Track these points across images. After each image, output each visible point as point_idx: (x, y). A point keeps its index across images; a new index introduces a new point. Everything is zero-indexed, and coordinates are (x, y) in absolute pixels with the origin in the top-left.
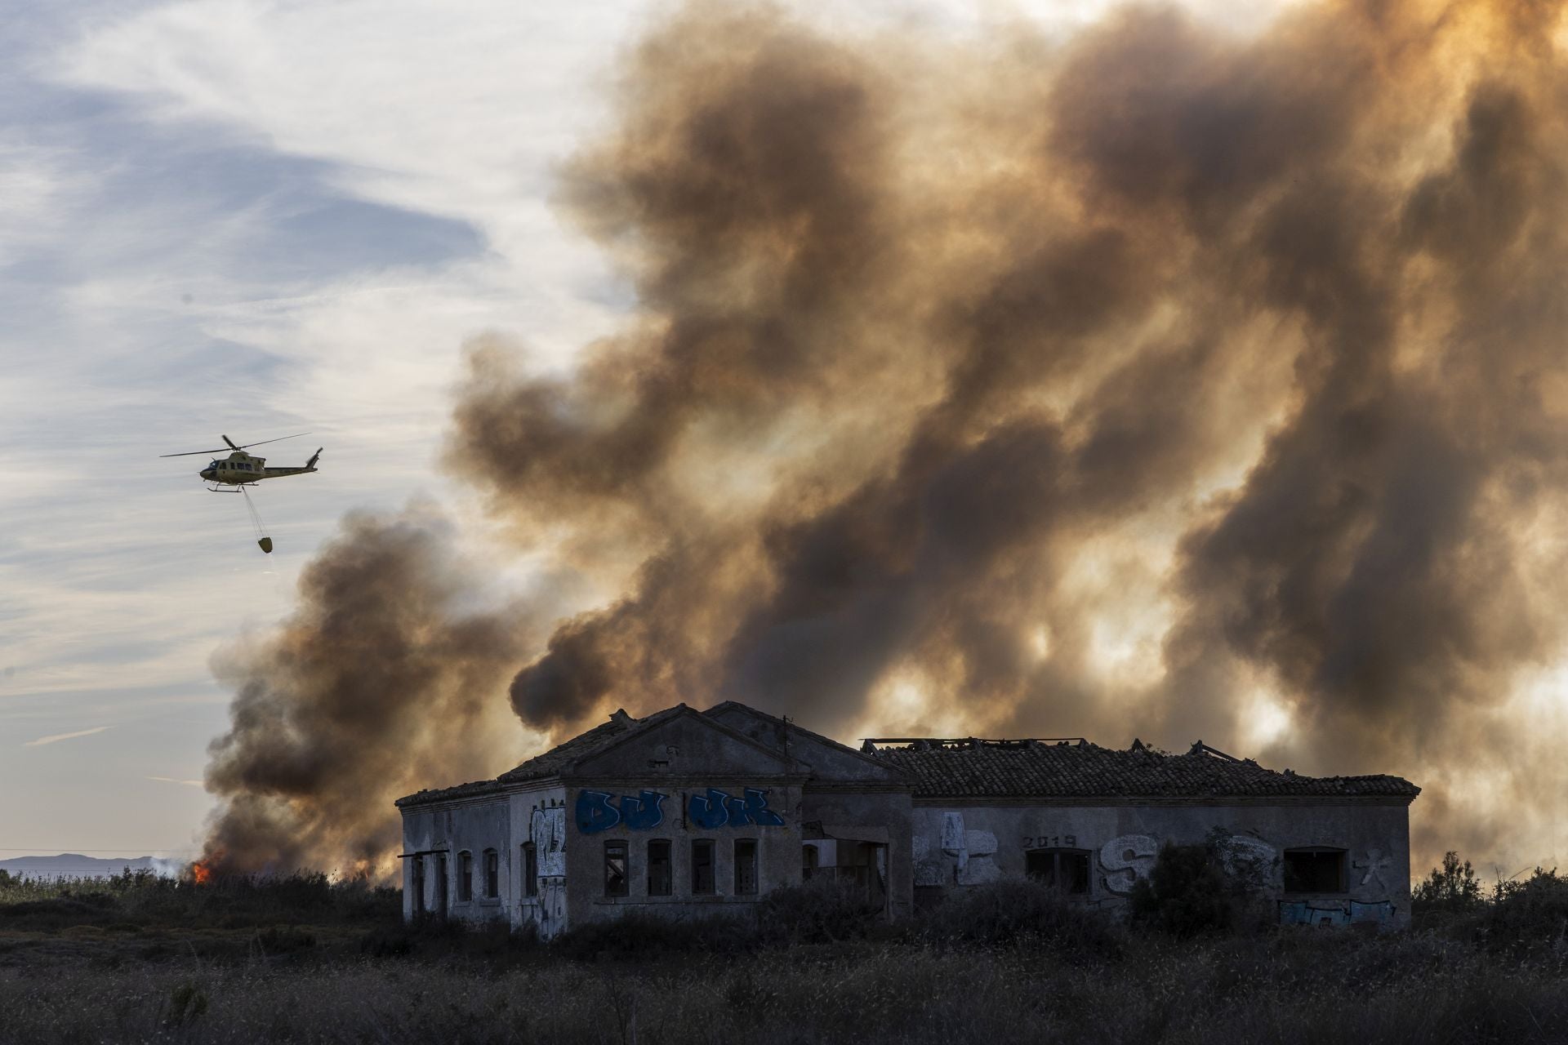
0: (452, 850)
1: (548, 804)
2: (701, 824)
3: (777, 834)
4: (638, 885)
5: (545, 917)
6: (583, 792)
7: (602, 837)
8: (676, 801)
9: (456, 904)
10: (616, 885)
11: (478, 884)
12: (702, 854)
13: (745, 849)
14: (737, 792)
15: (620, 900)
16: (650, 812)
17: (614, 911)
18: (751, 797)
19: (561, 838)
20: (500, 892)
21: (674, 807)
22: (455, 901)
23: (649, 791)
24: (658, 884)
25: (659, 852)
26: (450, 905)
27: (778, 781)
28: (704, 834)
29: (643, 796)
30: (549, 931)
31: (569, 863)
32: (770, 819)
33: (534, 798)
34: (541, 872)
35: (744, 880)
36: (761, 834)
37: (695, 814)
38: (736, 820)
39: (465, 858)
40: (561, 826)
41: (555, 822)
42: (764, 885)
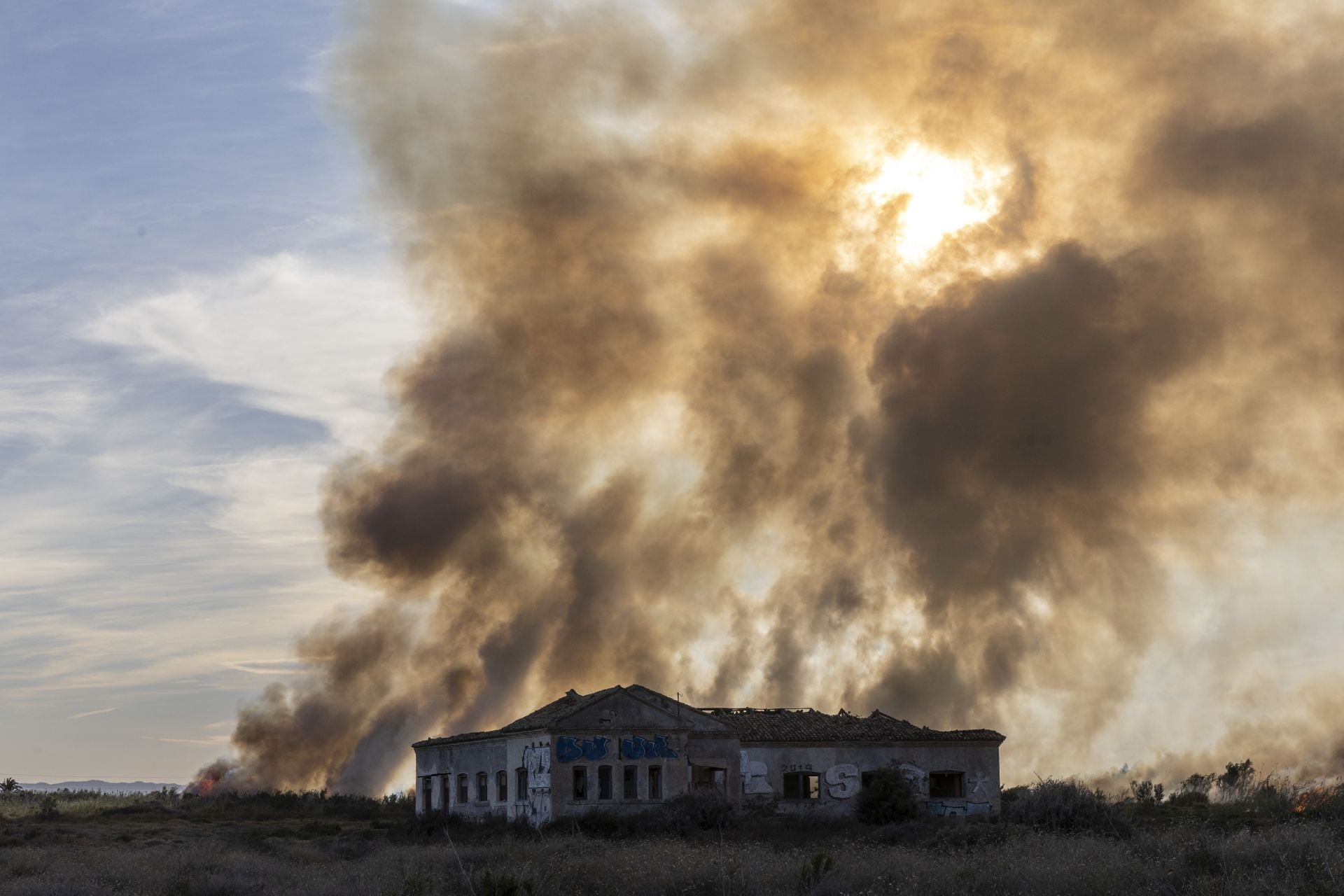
0: (452, 773)
1: (537, 744)
2: (629, 757)
3: (673, 762)
4: (593, 791)
5: (534, 812)
6: (561, 737)
7: (571, 765)
8: (615, 743)
9: (456, 805)
10: (580, 794)
11: (472, 793)
12: (629, 774)
13: (655, 772)
14: (650, 737)
15: (583, 802)
16: (599, 749)
17: (581, 808)
18: (658, 740)
19: (547, 765)
20: (489, 797)
21: (614, 747)
22: (455, 803)
23: (599, 737)
24: (605, 792)
25: (605, 773)
26: (451, 805)
27: (675, 731)
28: (631, 762)
29: (596, 741)
30: (537, 821)
31: (553, 780)
32: (669, 754)
33: (526, 741)
34: (531, 785)
35: (655, 790)
36: (664, 762)
37: (626, 751)
38: (649, 753)
39: (462, 778)
40: (548, 757)
41: (544, 755)
42: (666, 793)
